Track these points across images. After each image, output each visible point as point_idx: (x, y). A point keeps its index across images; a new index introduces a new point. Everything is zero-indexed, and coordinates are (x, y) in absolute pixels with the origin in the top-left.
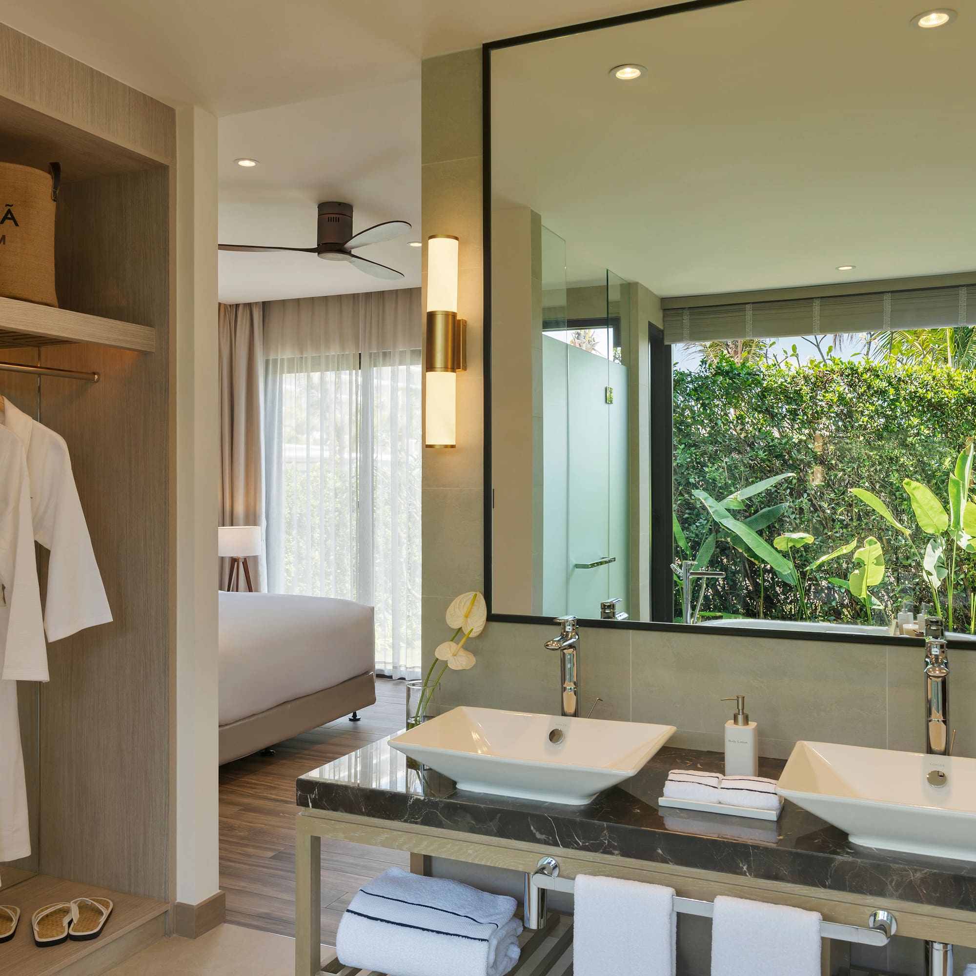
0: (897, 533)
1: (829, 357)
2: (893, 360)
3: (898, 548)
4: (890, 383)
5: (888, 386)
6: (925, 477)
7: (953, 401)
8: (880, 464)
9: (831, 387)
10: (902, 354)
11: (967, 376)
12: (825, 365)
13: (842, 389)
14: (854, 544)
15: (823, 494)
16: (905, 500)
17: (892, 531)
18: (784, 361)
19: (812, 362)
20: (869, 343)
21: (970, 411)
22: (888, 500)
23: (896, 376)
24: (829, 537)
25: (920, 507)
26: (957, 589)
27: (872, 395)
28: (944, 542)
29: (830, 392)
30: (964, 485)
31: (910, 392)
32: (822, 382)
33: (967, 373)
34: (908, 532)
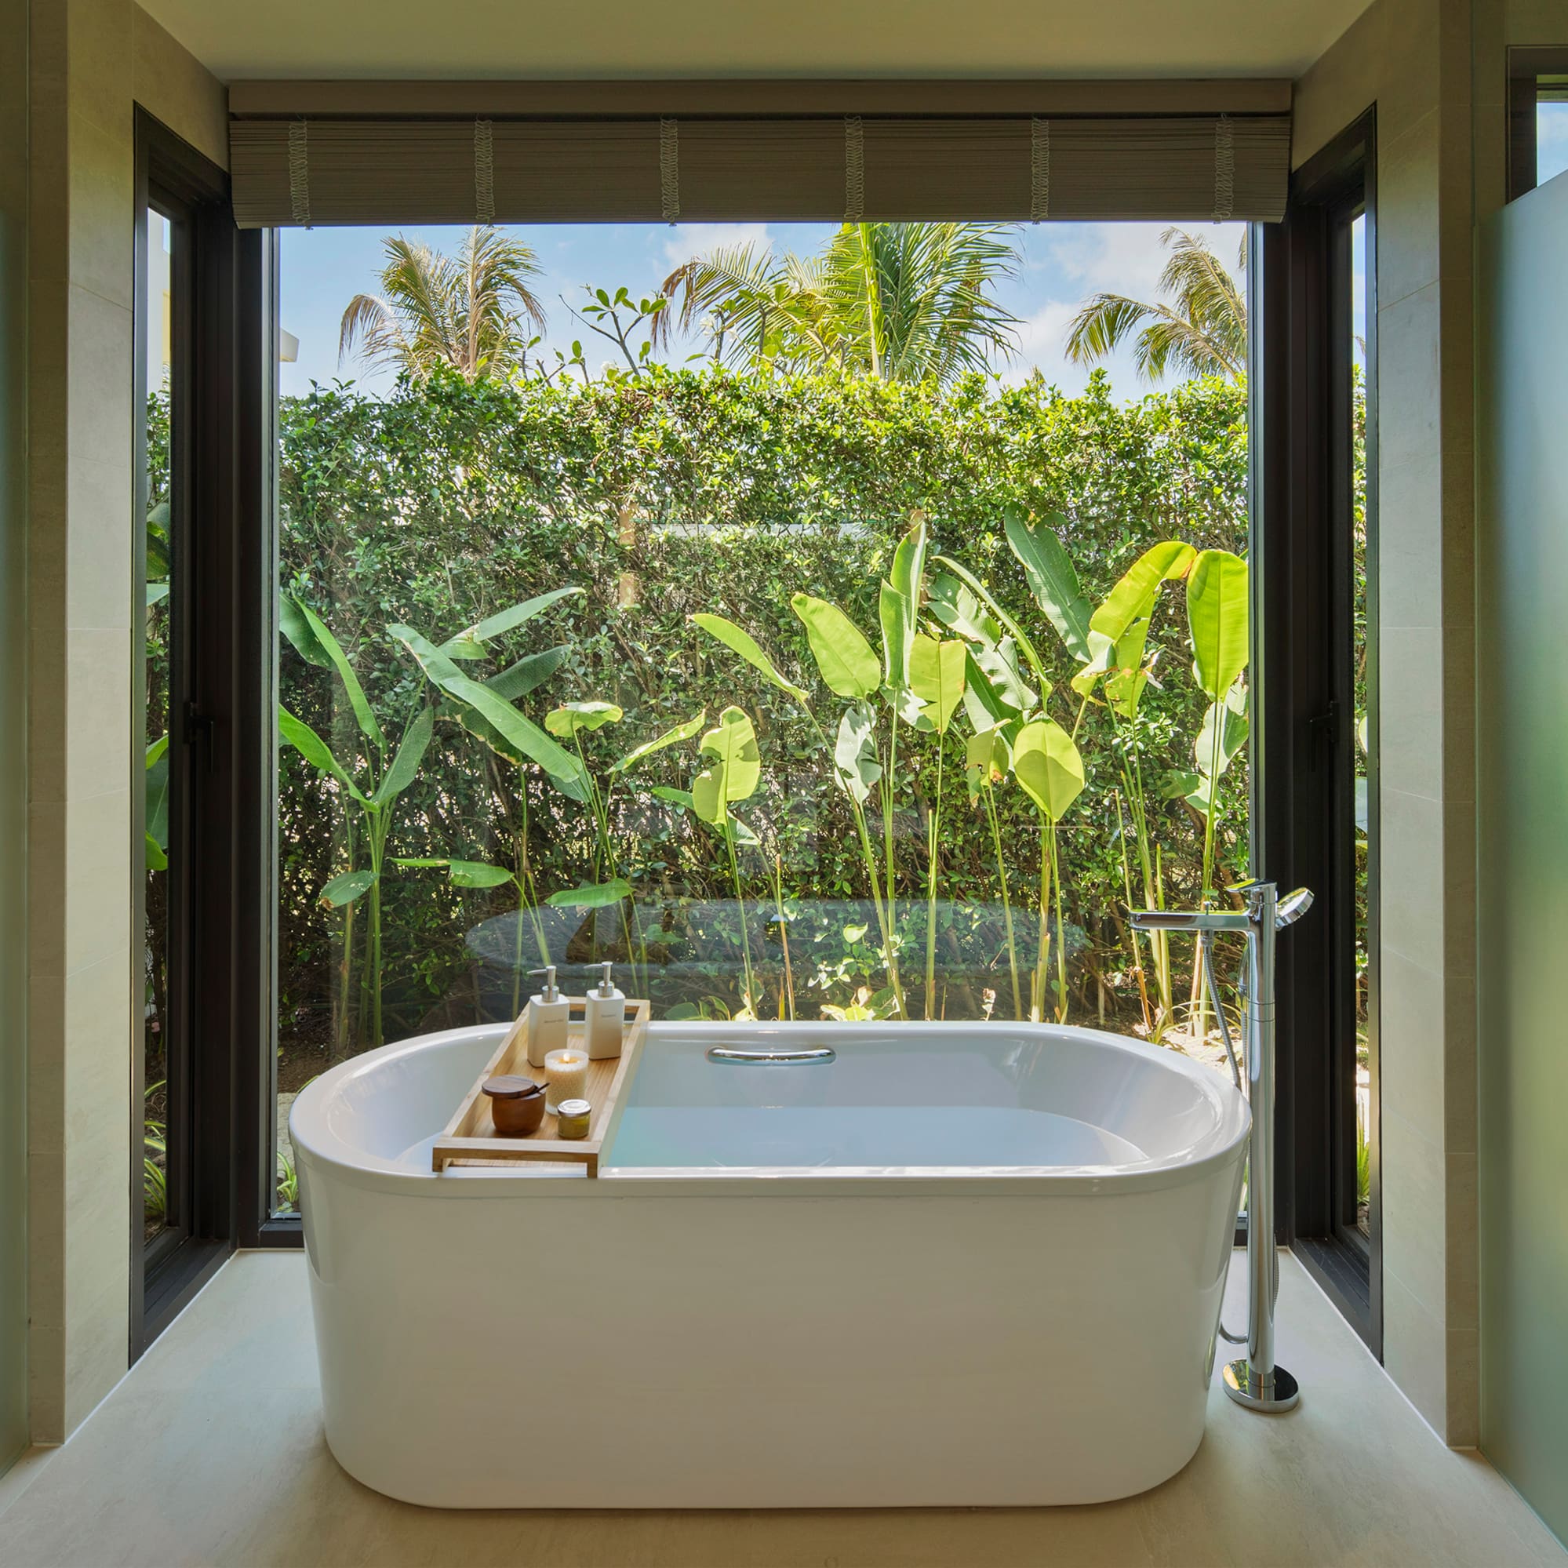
0: (782, 697)
1: (644, 364)
2: (768, 366)
3: (785, 727)
4: (762, 411)
5: (759, 415)
6: (835, 589)
7: (884, 442)
8: (747, 565)
9: (649, 420)
10: (784, 354)
11: (910, 394)
12: (637, 379)
13: (669, 424)
14: (700, 720)
15: (639, 626)
16: (796, 634)
17: (772, 695)
18: (559, 374)
19: (611, 373)
20: (721, 335)
21: (918, 460)
22: (763, 634)
23: (773, 397)
24: (652, 709)
25: (826, 647)
26: (900, 803)
27: (728, 435)
28: (872, 713)
29: (648, 430)
30: (908, 602)
31: (802, 426)
32: (632, 412)
33: (909, 388)
34: (803, 696)
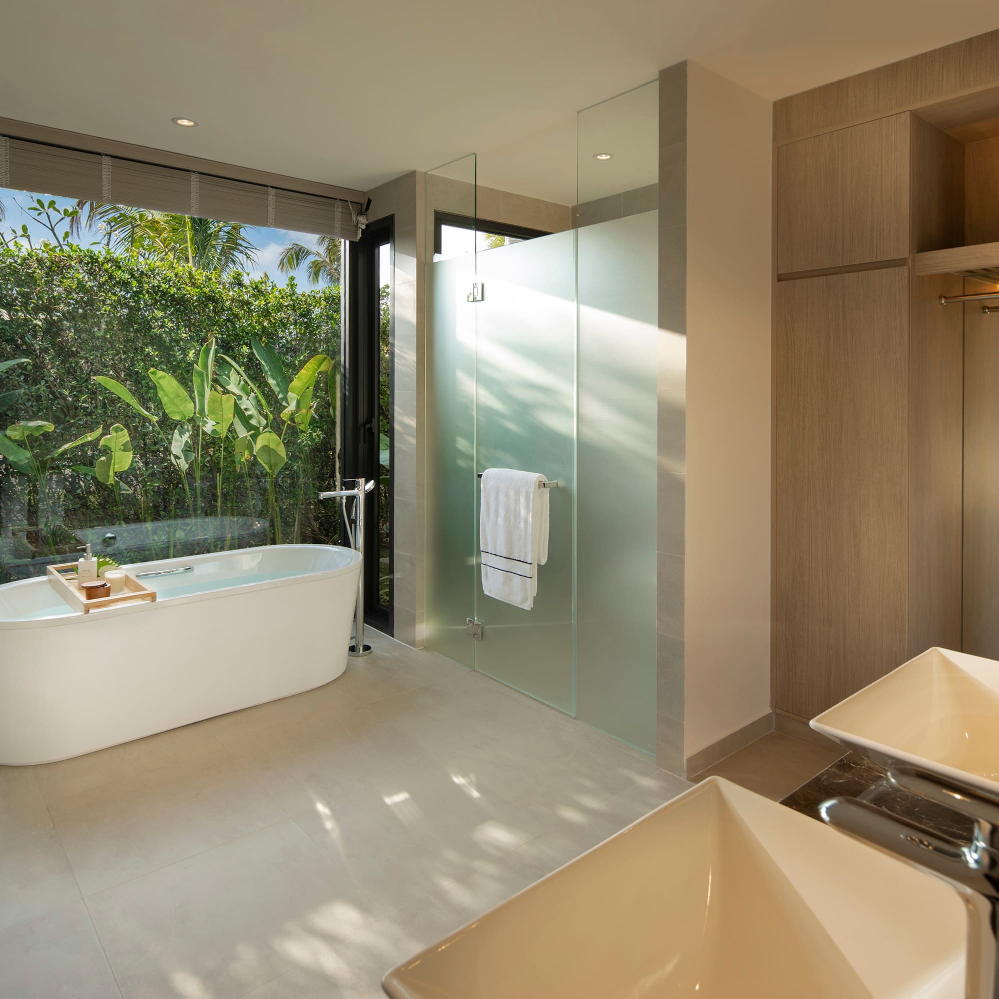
0: (144, 420)
1: (66, 243)
2: (135, 254)
3: (146, 434)
4: (133, 276)
5: (131, 278)
6: (171, 367)
7: (195, 298)
8: (125, 353)
9: (69, 273)
10: (144, 249)
11: (208, 276)
12: (62, 250)
13: (81, 276)
14: (99, 431)
15: (64, 381)
16: (151, 388)
17: (139, 418)
18: (13, 241)
19: (46, 245)
20: (110, 234)
21: (211, 308)
22: (134, 388)
23: (138, 270)
24: (72, 425)
25: (167, 395)
26: (203, 470)
27: (114, 286)
28: (190, 428)
29: (68, 278)
30: (207, 375)
31: (153, 286)
32: (59, 267)
33: (207, 274)
34: (155, 419)
